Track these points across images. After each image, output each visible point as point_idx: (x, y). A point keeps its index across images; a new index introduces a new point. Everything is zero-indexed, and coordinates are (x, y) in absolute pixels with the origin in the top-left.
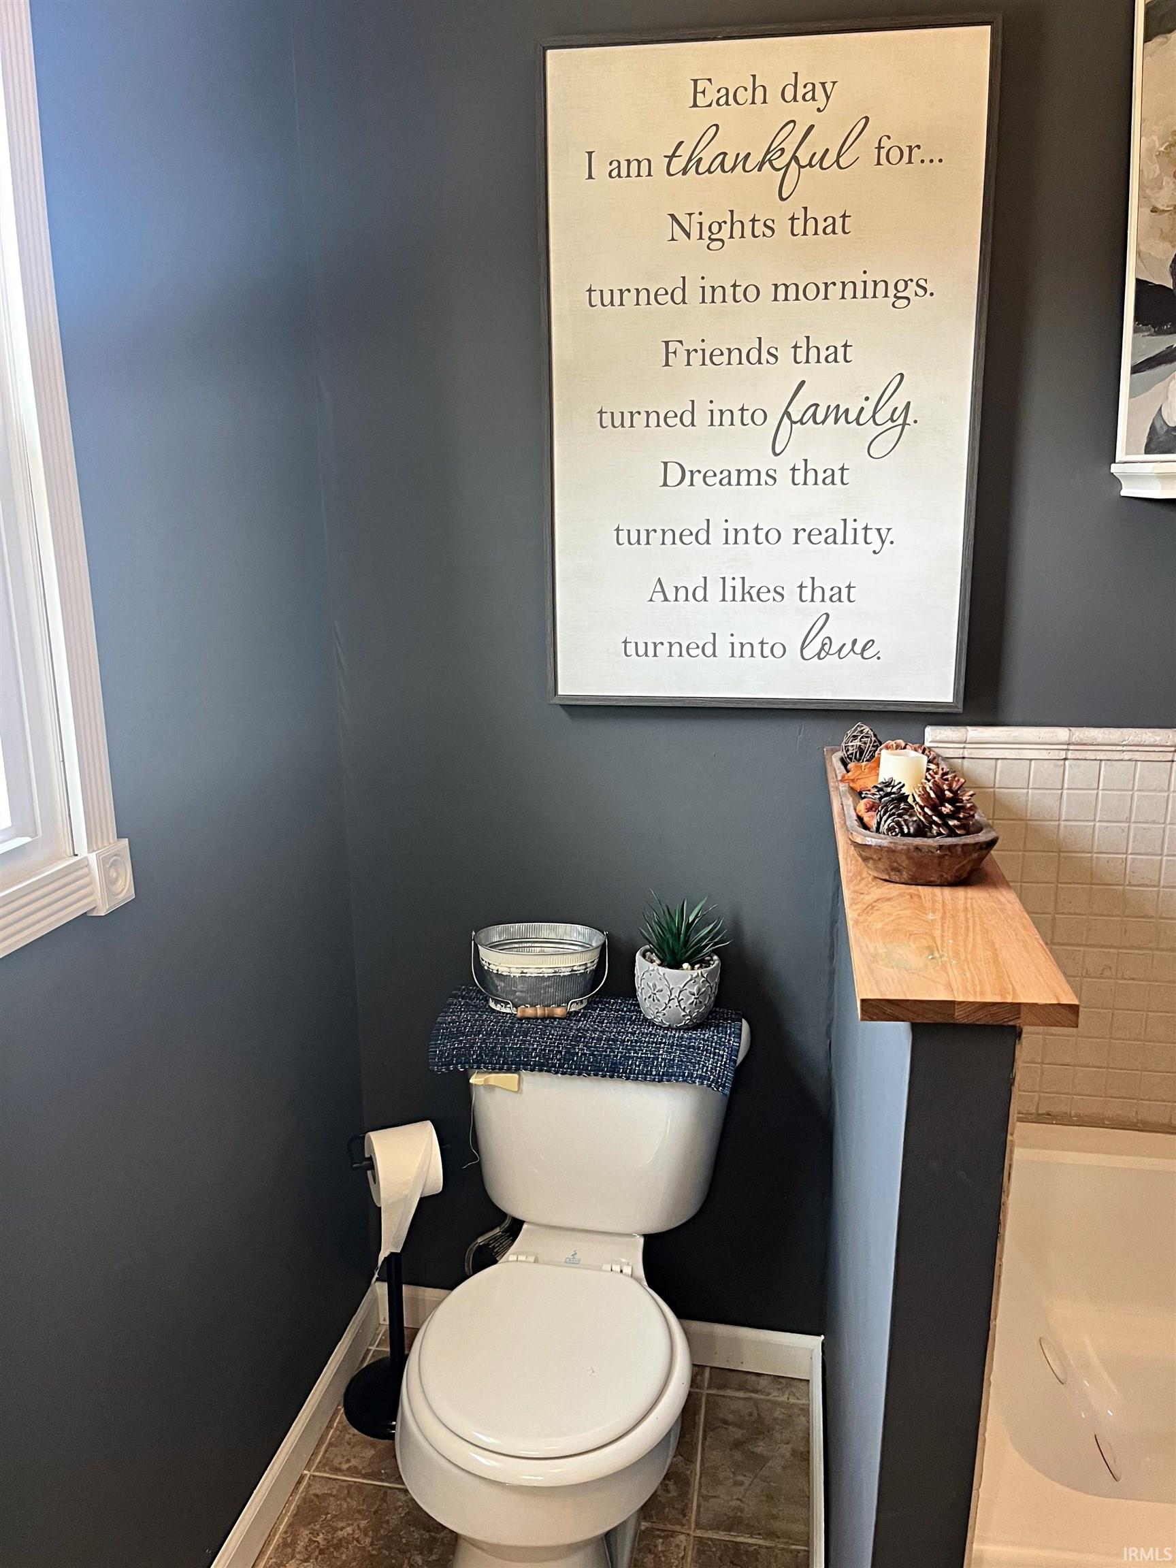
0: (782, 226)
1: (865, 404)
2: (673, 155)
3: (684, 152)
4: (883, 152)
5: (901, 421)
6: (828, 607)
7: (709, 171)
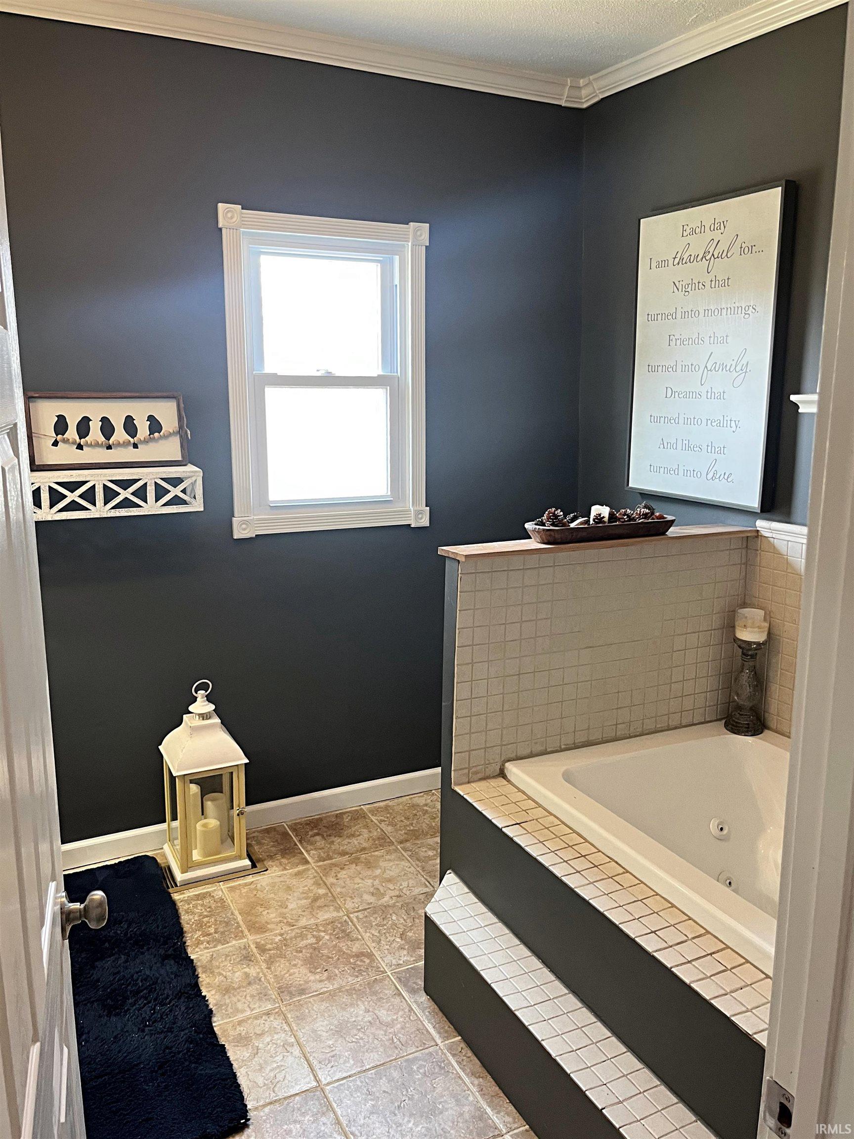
0: (708, 285)
1: (732, 362)
2: (675, 258)
3: (679, 256)
4: (742, 249)
5: (745, 371)
6: (716, 456)
7: (686, 263)
